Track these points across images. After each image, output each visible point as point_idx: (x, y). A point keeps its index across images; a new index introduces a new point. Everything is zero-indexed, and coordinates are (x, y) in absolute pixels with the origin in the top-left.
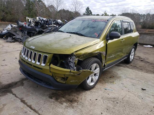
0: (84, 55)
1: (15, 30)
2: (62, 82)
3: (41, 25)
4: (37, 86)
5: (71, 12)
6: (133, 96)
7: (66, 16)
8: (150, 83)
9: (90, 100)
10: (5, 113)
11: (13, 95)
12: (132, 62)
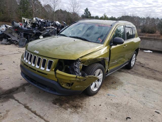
0: (88, 60)
1: (10, 31)
2: (67, 87)
3: (38, 27)
4: (40, 92)
5: (69, 12)
6: (135, 102)
7: (64, 17)
8: (151, 89)
9: (94, 105)
10: (9, 119)
11: (16, 101)
12: (133, 68)
